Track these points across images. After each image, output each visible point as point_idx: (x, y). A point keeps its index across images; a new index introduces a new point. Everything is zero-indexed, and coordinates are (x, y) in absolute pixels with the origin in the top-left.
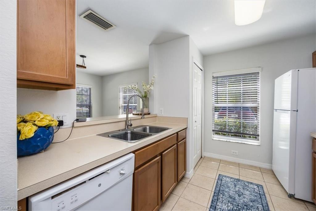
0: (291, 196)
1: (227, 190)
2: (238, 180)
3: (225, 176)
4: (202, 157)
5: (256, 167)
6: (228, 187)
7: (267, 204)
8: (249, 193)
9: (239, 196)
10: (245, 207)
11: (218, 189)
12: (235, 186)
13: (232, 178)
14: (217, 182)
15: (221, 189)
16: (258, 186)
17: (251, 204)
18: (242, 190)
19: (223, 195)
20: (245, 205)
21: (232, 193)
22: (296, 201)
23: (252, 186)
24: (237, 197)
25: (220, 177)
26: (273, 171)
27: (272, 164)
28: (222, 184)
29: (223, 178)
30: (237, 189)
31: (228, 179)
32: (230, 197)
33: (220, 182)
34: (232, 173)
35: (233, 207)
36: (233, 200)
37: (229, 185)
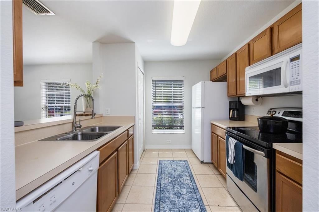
0: (202, 162)
1: (166, 170)
2: (173, 161)
3: (164, 161)
4: (144, 150)
5: (182, 150)
6: (167, 167)
7: (191, 171)
8: (180, 167)
9: (175, 171)
10: (179, 177)
11: (160, 171)
12: (171, 165)
13: (169, 161)
14: (159, 166)
15: (163, 170)
16: (185, 161)
17: (182, 174)
18: (176, 167)
19: (164, 174)
20: (179, 176)
21: (170, 171)
22: (205, 164)
23: (181, 162)
24: (173, 172)
25: (161, 163)
26: (192, 150)
27: (191, 145)
28: (163, 167)
29: (163, 162)
30: (173, 167)
31: (166, 162)
32: (169, 174)
33: (161, 166)
34: (168, 157)
35: (172, 180)
36: (171, 175)
37: (168, 166)
